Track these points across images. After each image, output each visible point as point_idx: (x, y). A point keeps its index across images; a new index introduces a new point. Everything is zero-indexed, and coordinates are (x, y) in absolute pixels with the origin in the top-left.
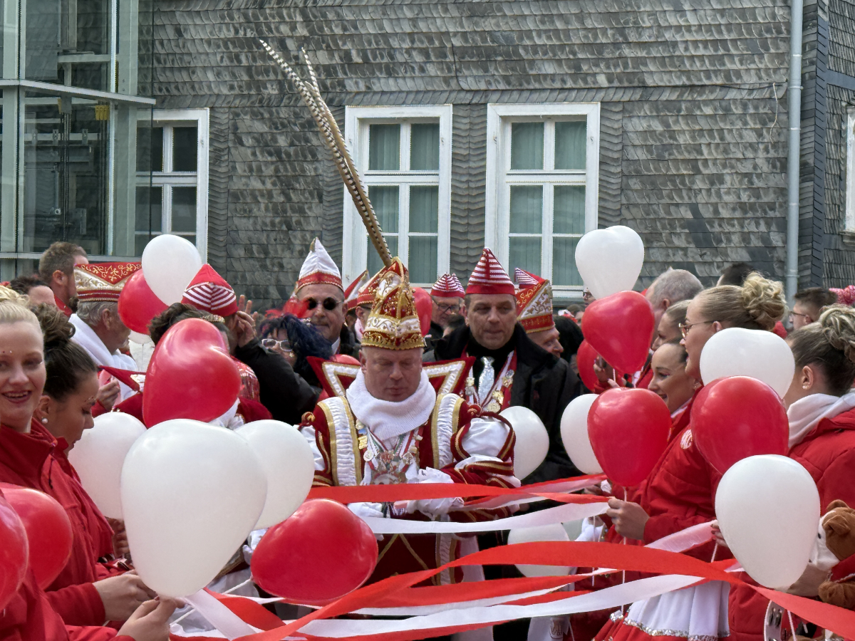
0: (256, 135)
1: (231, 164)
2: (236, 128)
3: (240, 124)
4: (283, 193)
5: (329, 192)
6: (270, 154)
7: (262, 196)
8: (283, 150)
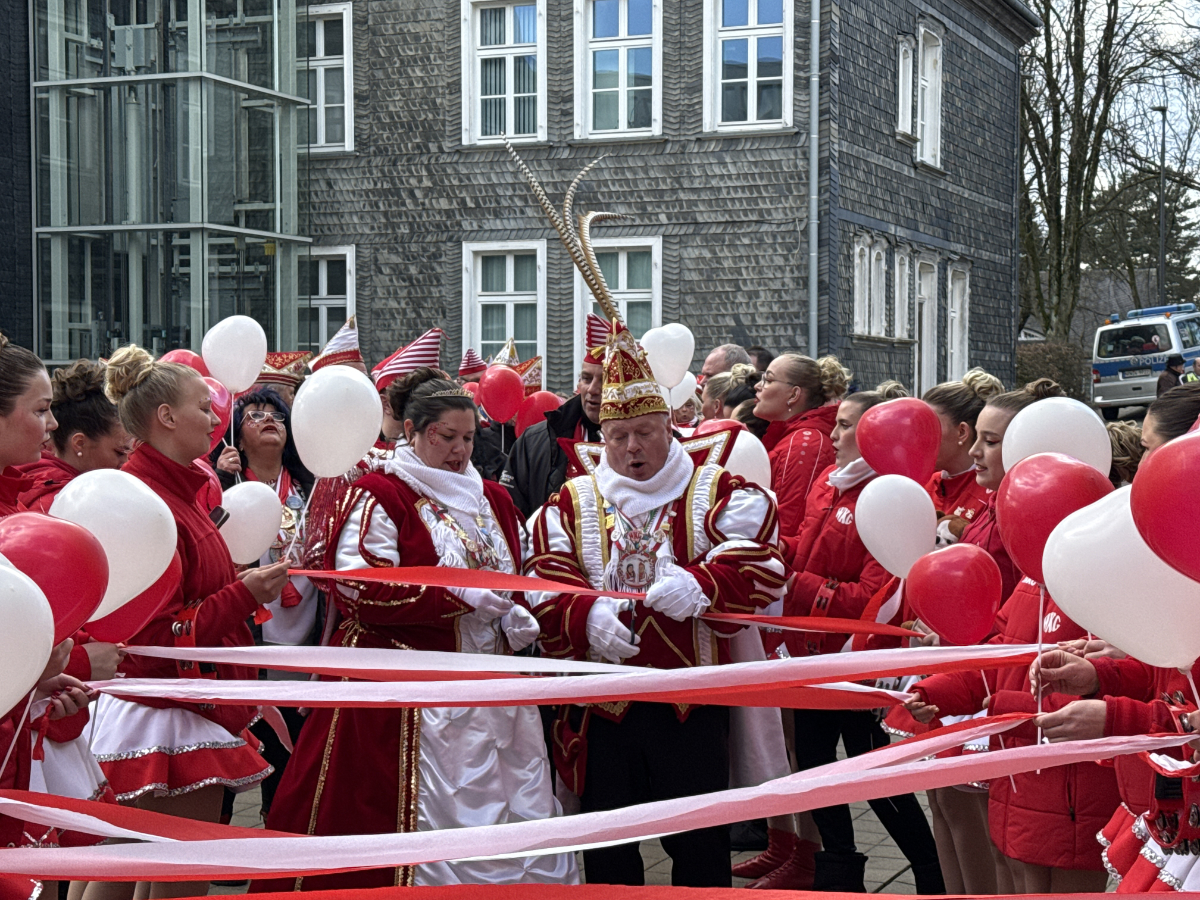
0: (392, 266)
1: (373, 289)
2: (376, 260)
3: (379, 257)
4: (415, 310)
5: (451, 310)
6: (404, 280)
7: (399, 313)
8: (414, 277)
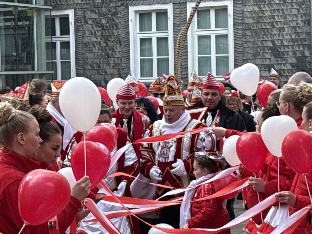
0: (93, 19)
1: (83, 32)
2: (85, 17)
3: (86, 15)
4: (105, 42)
5: (123, 41)
6: (99, 27)
7: (97, 44)
8: (104, 25)
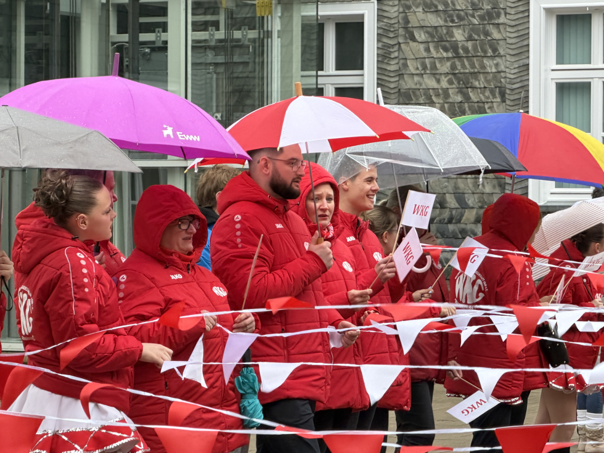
0: (429, 29)
1: (402, 61)
2: (407, 21)
3: (411, 18)
4: (461, 91)
5: (512, 90)
6: (446, 50)
7: (438, 95)
8: (460, 45)
